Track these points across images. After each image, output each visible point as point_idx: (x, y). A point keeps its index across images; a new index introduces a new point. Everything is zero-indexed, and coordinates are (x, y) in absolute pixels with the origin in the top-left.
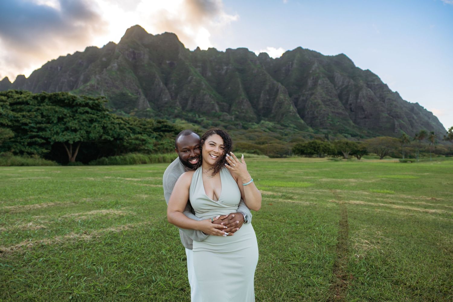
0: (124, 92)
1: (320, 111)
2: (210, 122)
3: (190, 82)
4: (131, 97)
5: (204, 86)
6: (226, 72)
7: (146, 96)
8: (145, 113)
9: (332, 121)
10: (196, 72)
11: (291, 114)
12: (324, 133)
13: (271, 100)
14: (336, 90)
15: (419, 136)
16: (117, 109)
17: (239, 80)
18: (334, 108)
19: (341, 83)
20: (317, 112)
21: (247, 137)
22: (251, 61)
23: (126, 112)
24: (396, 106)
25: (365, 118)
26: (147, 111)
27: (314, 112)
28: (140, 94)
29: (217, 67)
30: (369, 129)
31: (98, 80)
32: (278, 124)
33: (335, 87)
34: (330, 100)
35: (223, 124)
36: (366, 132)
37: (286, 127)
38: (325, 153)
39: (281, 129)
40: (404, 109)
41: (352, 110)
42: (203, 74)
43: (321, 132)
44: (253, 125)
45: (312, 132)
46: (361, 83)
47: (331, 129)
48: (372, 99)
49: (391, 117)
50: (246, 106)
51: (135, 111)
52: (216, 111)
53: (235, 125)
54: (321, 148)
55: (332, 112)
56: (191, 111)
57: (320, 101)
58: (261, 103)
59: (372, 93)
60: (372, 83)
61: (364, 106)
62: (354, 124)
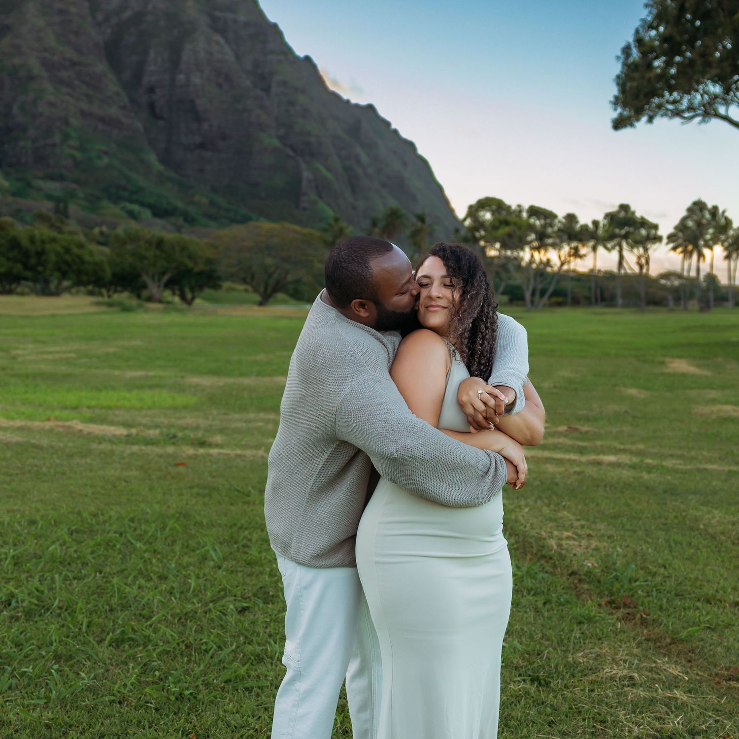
1: (34, 103)
9: (81, 149)
12: (49, 197)
14: (99, 25)
15: (381, 224)
18: (87, 96)
20: (22, 107)
24: (306, 112)
25: (202, 146)
27: (8, 107)
30: (214, 189)
33: (93, 11)
34: (73, 64)
36: (205, 200)
38: (64, 275)
40: (330, 124)
41: (157, 110)
43: (39, 189)
46: (192, 9)
47: (77, 182)
48: (228, 78)
49: (291, 153)
54: (52, 257)
55: (84, 114)
57: (34, 64)
59: (230, 56)
60: (229, 16)
61: (199, 102)
62: (161, 168)
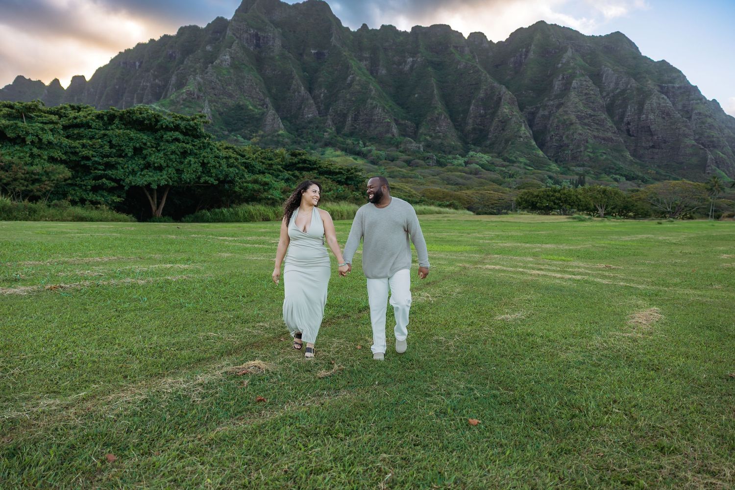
0: (241, 103)
1: (573, 134)
2: (383, 153)
3: (350, 85)
4: (253, 111)
5: (374, 92)
6: (412, 68)
7: (278, 109)
8: (275, 139)
9: (593, 152)
10: (360, 69)
11: (522, 139)
12: (577, 174)
13: (488, 116)
14: (604, 97)
16: (230, 132)
17: (433, 81)
18: (597, 129)
19: (612, 85)
20: (567, 137)
21: (443, 180)
22: (456, 47)
23: (244, 137)
24: (711, 127)
25: (653, 147)
26: (279, 135)
27: (562, 137)
28: (267, 107)
29: (396, 59)
30: (659, 167)
31: (199, 83)
32: (497, 157)
33: (601, 92)
34: (591, 116)
35: (404, 157)
36: (653, 172)
37: (514, 162)
38: (572, 207)
39: (503, 166)
40: (726, 131)
41: (631, 133)
42: (373, 70)
43: (573, 171)
44: (455, 158)
45: (556, 172)
46: (650, 84)
47: (590, 167)
48: (668, 114)
49: (702, 147)
50: (445, 125)
51: (259, 136)
52: (393, 135)
53: (425, 159)
55: (595, 137)
56: (351, 134)
57: (573, 117)
58: (470, 121)
59: (670, 104)
60: (670, 85)
61: (652, 127)
62: (632, 158)
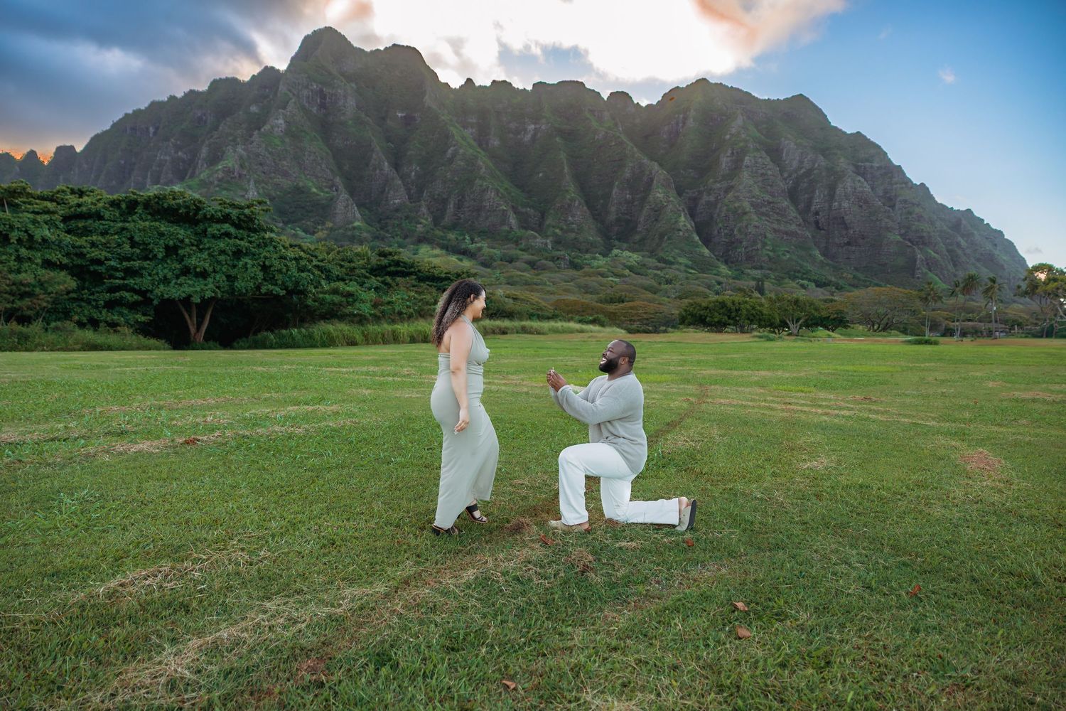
0: (301, 184)
1: (746, 227)
2: (497, 252)
3: (451, 160)
4: (318, 195)
5: (483, 170)
6: (534, 136)
7: (352, 192)
8: (349, 233)
9: (773, 251)
10: (464, 138)
11: (681, 233)
12: (754, 279)
13: (636, 203)
14: (785, 179)
15: (961, 285)
16: (285, 223)
17: (563, 156)
18: (777, 220)
19: (795, 164)
20: (739, 230)
21: (579, 287)
22: (592, 111)
23: (306, 231)
24: (920, 218)
25: (849, 244)
26: (354, 228)
27: (732, 230)
28: (337, 190)
29: (513, 126)
30: (856, 269)
31: (241, 157)
32: (649, 257)
33: (781, 172)
34: (769, 203)
35: (526, 256)
36: (850, 276)
37: (671, 263)
38: (752, 322)
39: (658, 268)
40: (938, 224)
41: (820, 225)
42: (482, 140)
43: (749, 275)
44: (594, 258)
45: (727, 276)
46: (842, 163)
47: (770, 269)
48: (866, 202)
49: (909, 244)
50: (580, 214)
51: (327, 229)
52: (511, 228)
53: (553, 259)
54: (744, 312)
55: (775, 231)
56: (453, 227)
57: (746, 205)
58: (613, 209)
59: (868, 189)
60: (868, 164)
61: (846, 218)
62: (822, 258)
